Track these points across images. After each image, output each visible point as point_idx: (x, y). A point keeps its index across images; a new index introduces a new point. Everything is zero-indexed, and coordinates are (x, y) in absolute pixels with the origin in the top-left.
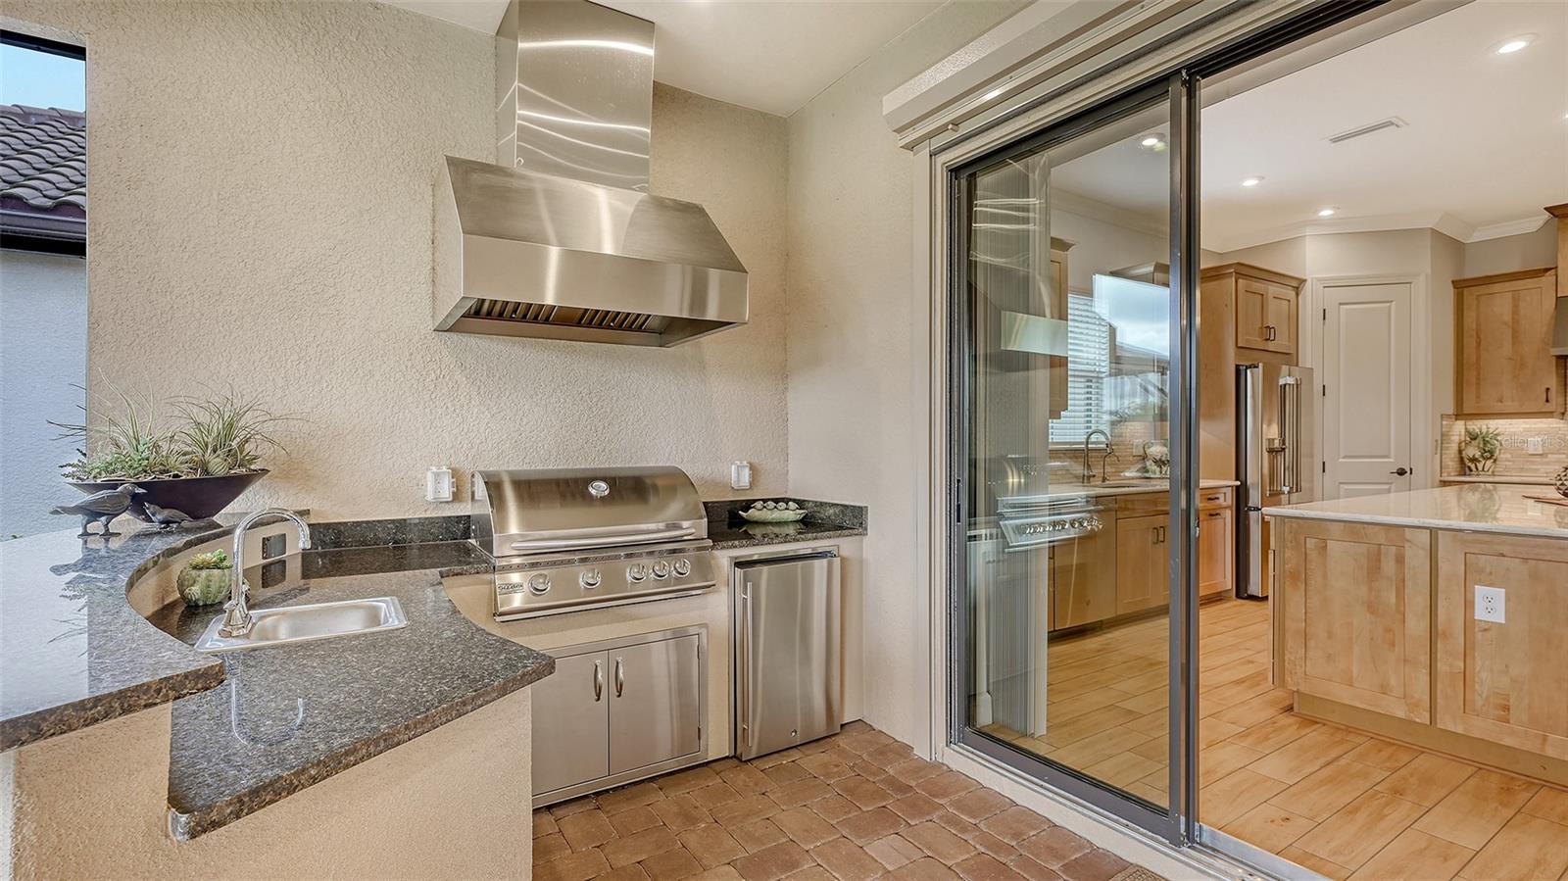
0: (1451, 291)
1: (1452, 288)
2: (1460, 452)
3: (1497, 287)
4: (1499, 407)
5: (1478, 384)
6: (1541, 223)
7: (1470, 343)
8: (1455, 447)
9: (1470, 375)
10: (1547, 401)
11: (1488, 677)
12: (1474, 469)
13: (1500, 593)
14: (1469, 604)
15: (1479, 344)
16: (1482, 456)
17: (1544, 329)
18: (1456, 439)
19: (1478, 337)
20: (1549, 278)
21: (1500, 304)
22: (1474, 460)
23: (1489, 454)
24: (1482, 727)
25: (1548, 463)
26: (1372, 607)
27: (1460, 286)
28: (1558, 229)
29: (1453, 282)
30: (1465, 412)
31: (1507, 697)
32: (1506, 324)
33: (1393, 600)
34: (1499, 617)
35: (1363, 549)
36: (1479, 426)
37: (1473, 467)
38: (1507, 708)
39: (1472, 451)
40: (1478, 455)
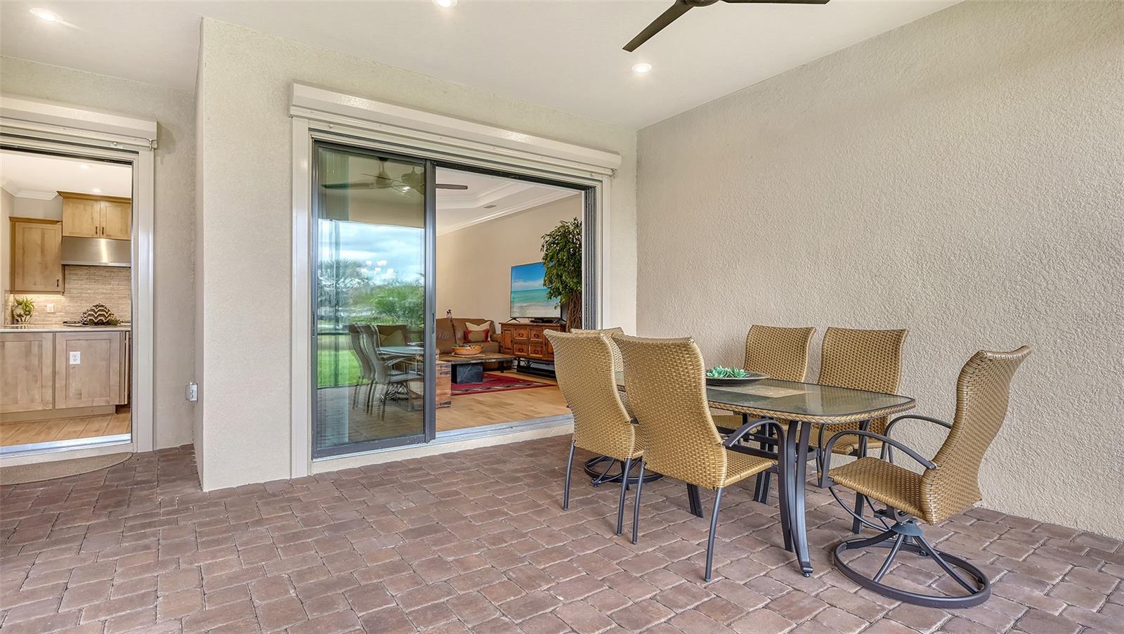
0: (8, 223)
1: (9, 221)
2: (12, 311)
3: (34, 225)
4: (34, 288)
5: (23, 275)
6: (54, 197)
7: (19, 252)
8: (10, 308)
9: (19, 270)
10: (58, 286)
11: (74, 386)
12: (20, 320)
13: (78, 353)
14: (67, 359)
15: (24, 253)
16: (24, 314)
17: (57, 251)
18: (10, 304)
19: (23, 249)
20: (58, 226)
21: (35, 234)
22: (20, 316)
23: (28, 312)
24: (72, 403)
25: (57, 317)
26: (27, 368)
27: (14, 221)
28: (63, 203)
29: (10, 218)
30: (16, 289)
31: (81, 390)
32: (38, 245)
33: (37, 362)
34: (78, 362)
35: (23, 343)
36: (21, 297)
37: (19, 320)
38: (81, 394)
39: (19, 311)
40: (22, 313)
